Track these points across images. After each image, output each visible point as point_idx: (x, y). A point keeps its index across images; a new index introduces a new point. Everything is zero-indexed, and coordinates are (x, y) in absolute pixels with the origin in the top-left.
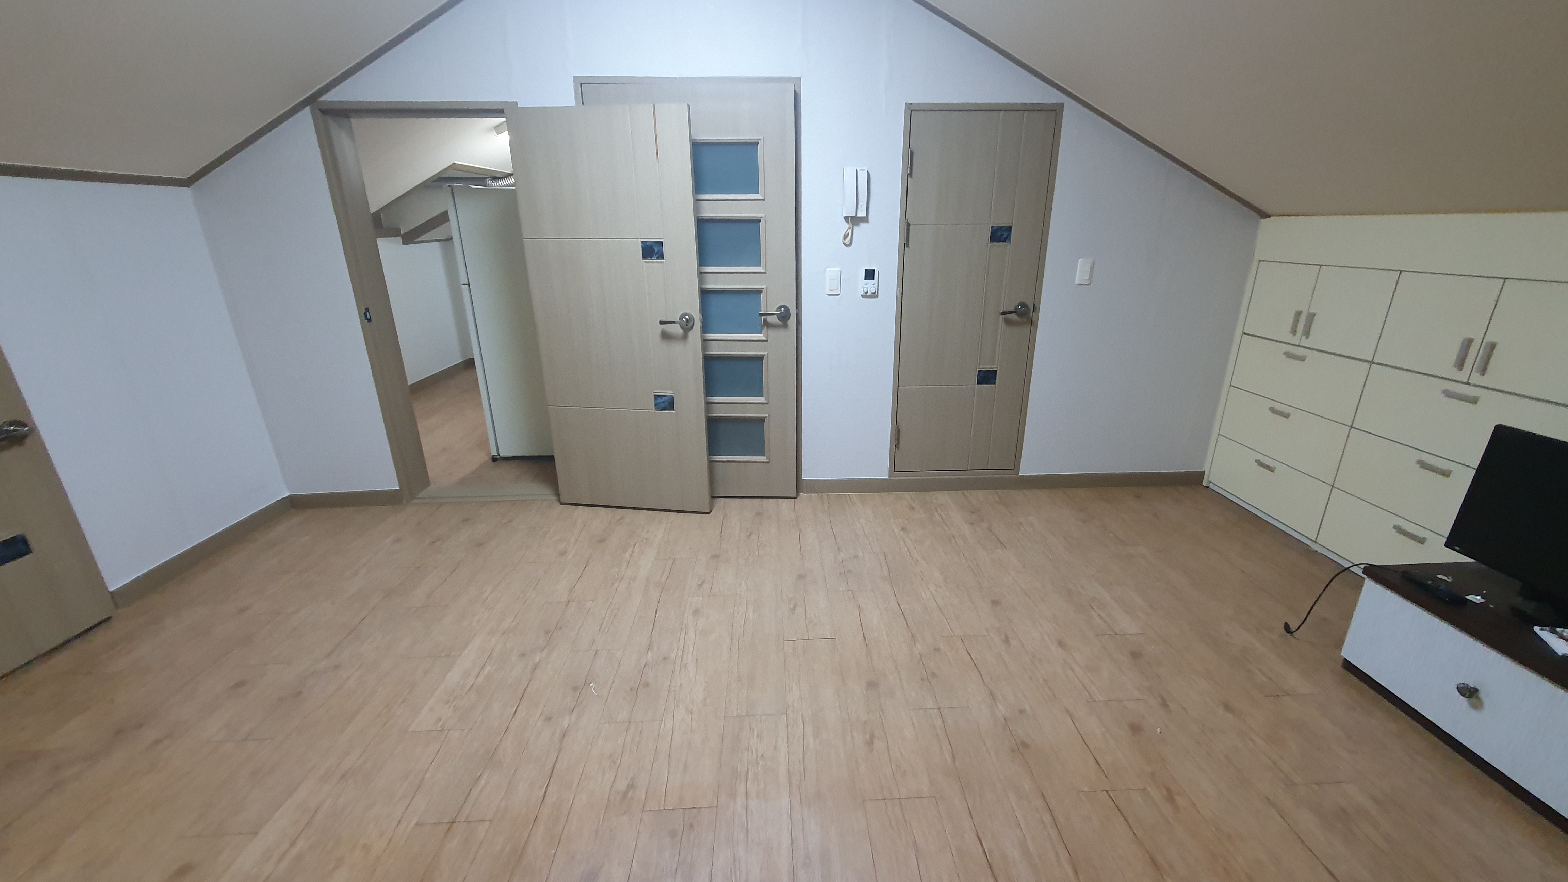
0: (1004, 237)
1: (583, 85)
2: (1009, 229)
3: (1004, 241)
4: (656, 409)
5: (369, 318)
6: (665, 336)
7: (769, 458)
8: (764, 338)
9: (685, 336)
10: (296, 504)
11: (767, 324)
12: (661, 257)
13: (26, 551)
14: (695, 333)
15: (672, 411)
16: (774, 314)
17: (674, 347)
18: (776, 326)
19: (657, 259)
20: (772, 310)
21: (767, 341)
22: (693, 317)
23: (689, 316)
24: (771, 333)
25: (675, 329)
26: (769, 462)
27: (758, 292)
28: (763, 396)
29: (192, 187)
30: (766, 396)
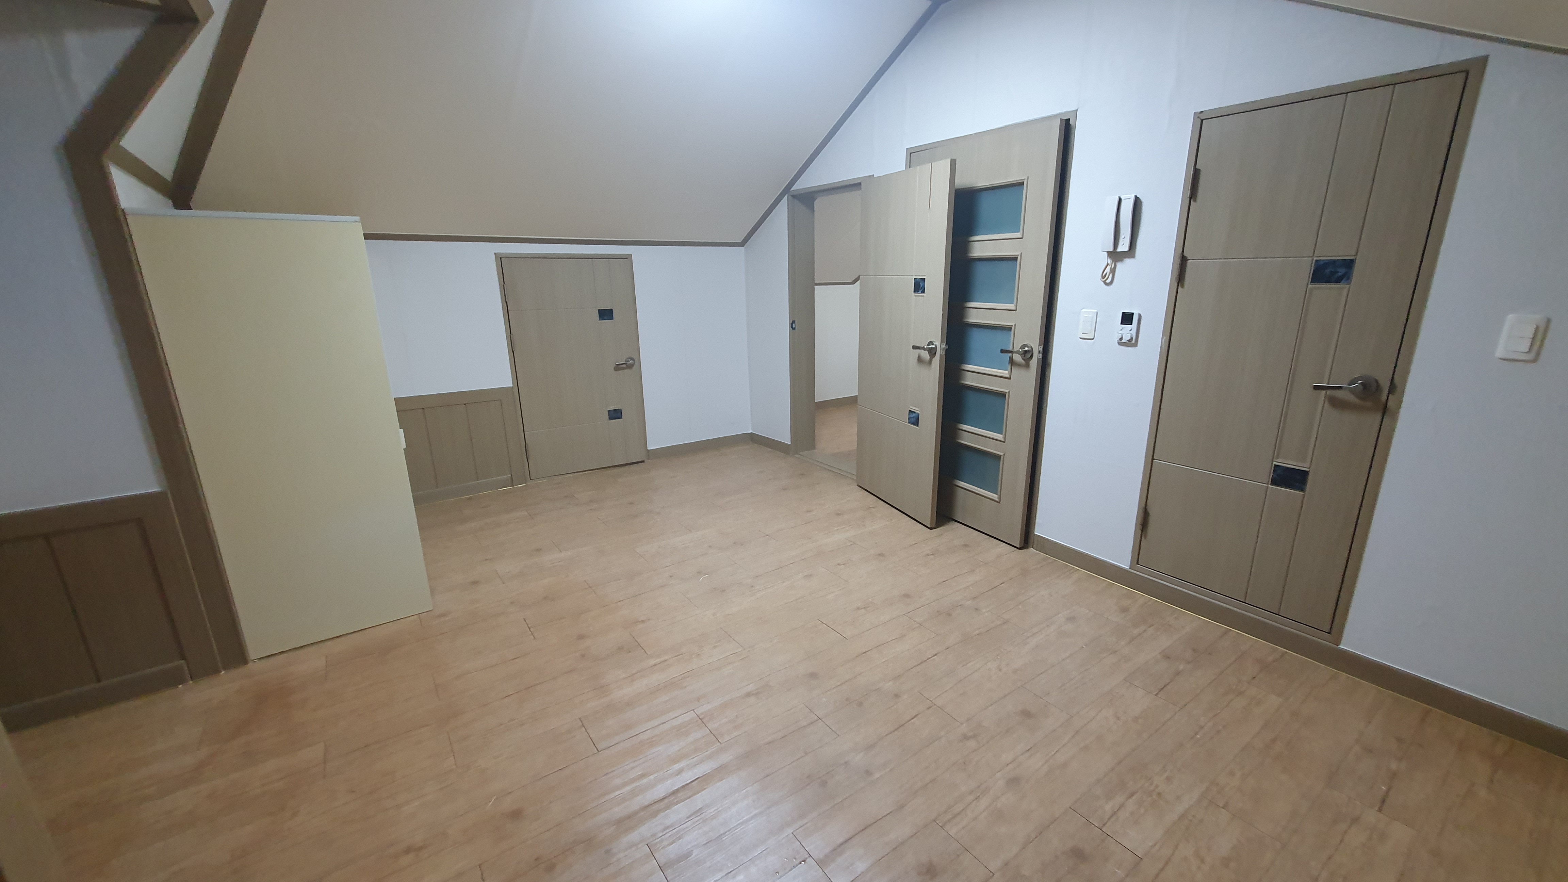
0: (1336, 276)
1: (912, 153)
2: (1349, 264)
3: (1338, 281)
4: (909, 423)
5: (794, 326)
6: (920, 360)
7: (1000, 498)
8: (1008, 376)
9: (930, 362)
10: (753, 439)
11: (1012, 362)
12: (923, 292)
13: (620, 417)
14: (937, 360)
15: (918, 426)
16: (1017, 352)
17: (924, 371)
18: (1019, 365)
19: (921, 292)
20: (1017, 348)
21: (1009, 378)
22: (936, 346)
23: (933, 344)
24: (1015, 371)
25: (926, 355)
26: (999, 502)
27: (1008, 329)
28: (1001, 434)
29: (745, 246)
30: (1004, 433)
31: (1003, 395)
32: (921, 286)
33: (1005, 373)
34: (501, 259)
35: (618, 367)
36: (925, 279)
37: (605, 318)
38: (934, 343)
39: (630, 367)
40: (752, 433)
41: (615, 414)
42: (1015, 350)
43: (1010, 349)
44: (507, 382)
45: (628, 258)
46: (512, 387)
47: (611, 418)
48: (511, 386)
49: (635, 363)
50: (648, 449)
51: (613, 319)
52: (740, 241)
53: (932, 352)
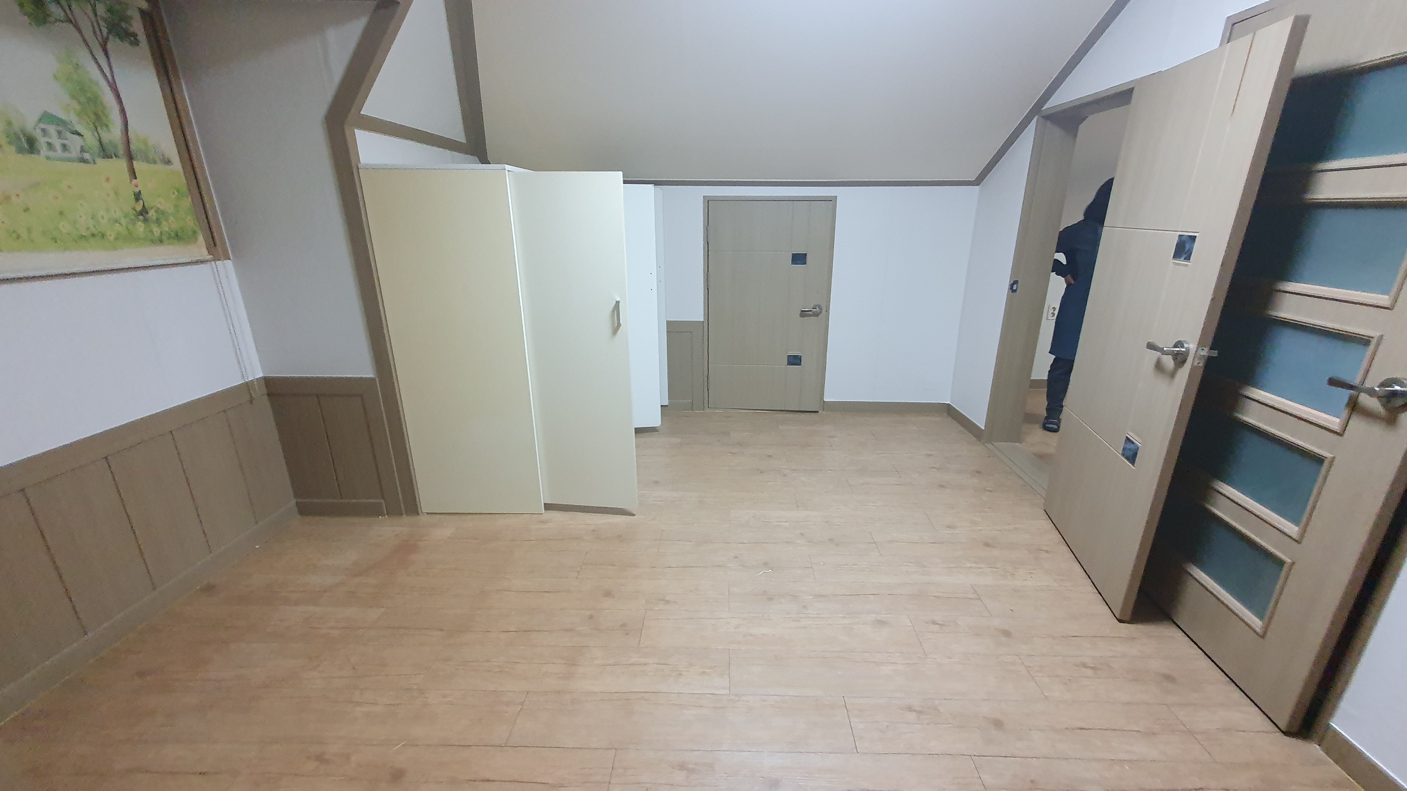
1: (1232, 24)
4: (1123, 455)
5: (1015, 288)
6: (1159, 366)
7: (1266, 628)
8: (1336, 428)
9: (1173, 375)
10: (949, 411)
11: (1354, 406)
12: (1188, 258)
13: (799, 364)
14: (1184, 373)
15: (1133, 465)
16: (1371, 392)
17: (1161, 384)
18: (1368, 414)
19: (1185, 259)
20: (1373, 382)
21: (1340, 434)
22: (1188, 350)
23: (1183, 347)
24: (1357, 424)
25: (1169, 362)
26: (1263, 636)
27: (1364, 341)
28: (1297, 524)
29: (981, 185)
30: (1302, 524)
31: (1318, 460)
32: (1187, 249)
33: (1334, 422)
34: (708, 201)
35: (803, 314)
36: (1195, 237)
37: (799, 262)
38: (1186, 345)
39: (816, 315)
40: (949, 404)
41: (795, 360)
42: (1368, 385)
43: (1356, 381)
44: (699, 316)
45: (832, 200)
46: (703, 322)
47: (790, 363)
48: (702, 320)
49: (821, 313)
50: (824, 400)
51: (805, 264)
52: (974, 180)
53: (1180, 359)
